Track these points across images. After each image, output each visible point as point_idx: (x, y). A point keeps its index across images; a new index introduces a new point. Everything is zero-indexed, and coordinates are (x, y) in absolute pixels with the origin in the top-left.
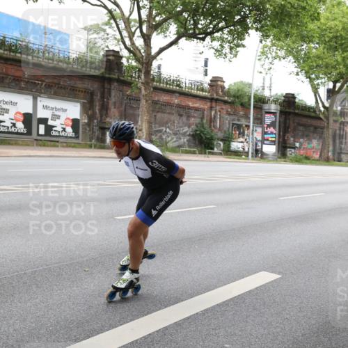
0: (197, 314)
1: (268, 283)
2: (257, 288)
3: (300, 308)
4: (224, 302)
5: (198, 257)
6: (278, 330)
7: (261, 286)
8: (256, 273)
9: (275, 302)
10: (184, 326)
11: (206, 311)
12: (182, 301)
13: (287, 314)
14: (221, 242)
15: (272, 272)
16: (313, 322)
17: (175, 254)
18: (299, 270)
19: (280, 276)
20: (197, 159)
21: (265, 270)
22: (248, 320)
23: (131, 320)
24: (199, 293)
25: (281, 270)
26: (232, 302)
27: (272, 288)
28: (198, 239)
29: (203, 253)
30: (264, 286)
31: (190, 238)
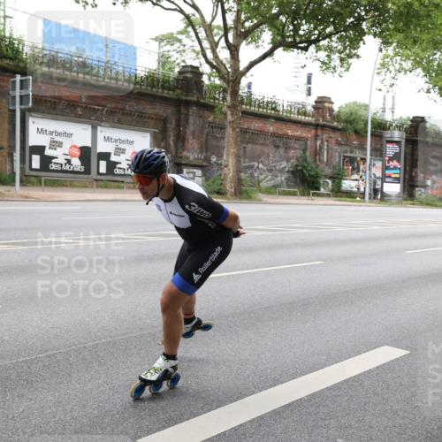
0: (301, 399)
1: (392, 361)
2: (378, 368)
4: (336, 385)
5: (302, 327)
6: (407, 421)
7: (384, 365)
8: (375, 348)
9: (401, 385)
10: (284, 415)
11: (313, 396)
12: (282, 383)
13: (418, 401)
14: (330, 308)
15: (398, 347)
17: (271, 323)
19: (408, 352)
20: (298, 201)
21: (388, 345)
22: (366, 407)
23: (217, 407)
24: (303, 373)
25: (409, 344)
26: (345, 385)
27: (397, 368)
28: (300, 304)
29: (307, 322)
30: (387, 364)
31: (291, 303)
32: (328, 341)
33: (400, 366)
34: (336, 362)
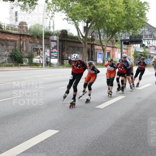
1: (52, 136)
2: (45, 140)
3: (69, 147)
4: (27, 150)
7: (48, 138)
8: (45, 131)
9: (55, 146)
12: (2, 153)
13: (61, 152)
14: (26, 116)
16: (75, 154)
18: (69, 127)
19: (59, 131)
21: (50, 129)
24: (12, 147)
25: (59, 128)
26: (31, 149)
27: (53, 138)
28: (12, 116)
29: (15, 123)
30: (49, 138)
31: (8, 116)
32: (24, 131)
33: (54, 138)
34: (28, 140)
